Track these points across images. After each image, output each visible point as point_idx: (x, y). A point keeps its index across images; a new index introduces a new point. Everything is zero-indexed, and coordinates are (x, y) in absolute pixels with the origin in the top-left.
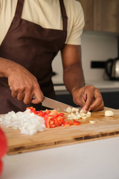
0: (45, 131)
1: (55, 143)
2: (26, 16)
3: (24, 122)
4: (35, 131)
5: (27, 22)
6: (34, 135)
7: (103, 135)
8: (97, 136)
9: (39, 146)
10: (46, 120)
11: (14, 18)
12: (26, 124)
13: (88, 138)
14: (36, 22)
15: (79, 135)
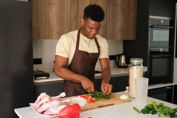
0: (87, 104)
1: (91, 109)
2: (80, 49)
3: (80, 101)
4: (84, 105)
5: (81, 51)
6: (84, 106)
7: (108, 105)
8: (106, 106)
9: (86, 110)
10: (87, 100)
11: (76, 50)
12: (81, 102)
13: (102, 106)
14: (85, 51)
15: (99, 106)
